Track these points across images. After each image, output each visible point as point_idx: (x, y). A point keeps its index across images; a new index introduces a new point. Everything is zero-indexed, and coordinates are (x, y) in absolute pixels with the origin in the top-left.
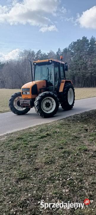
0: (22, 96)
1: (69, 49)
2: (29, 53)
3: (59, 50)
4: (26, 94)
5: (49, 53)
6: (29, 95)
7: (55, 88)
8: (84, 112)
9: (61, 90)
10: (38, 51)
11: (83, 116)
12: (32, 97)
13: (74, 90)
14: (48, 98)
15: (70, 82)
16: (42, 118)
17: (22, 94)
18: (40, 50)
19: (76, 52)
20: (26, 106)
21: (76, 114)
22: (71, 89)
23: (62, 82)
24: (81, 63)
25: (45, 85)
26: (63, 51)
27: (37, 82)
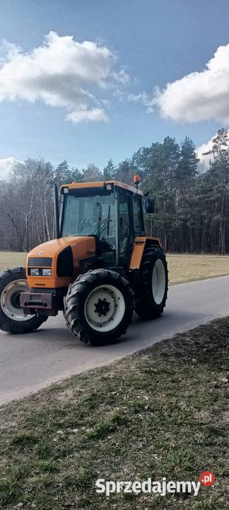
0: (28, 280)
1: (132, 165)
2: (39, 167)
3: (110, 164)
4: (41, 274)
5: (86, 169)
6: (49, 278)
7: (120, 258)
8: (197, 326)
9: (135, 264)
10: (62, 165)
11: (201, 340)
12: (56, 284)
13: (165, 264)
14: (104, 288)
15: (156, 242)
16: (85, 346)
17: (29, 274)
18: (65, 163)
19: (148, 172)
20: (39, 309)
21: (179, 334)
22: (159, 261)
23: (137, 243)
24: (160, 196)
25: (93, 250)
26: (118, 167)
27: (72, 242)
